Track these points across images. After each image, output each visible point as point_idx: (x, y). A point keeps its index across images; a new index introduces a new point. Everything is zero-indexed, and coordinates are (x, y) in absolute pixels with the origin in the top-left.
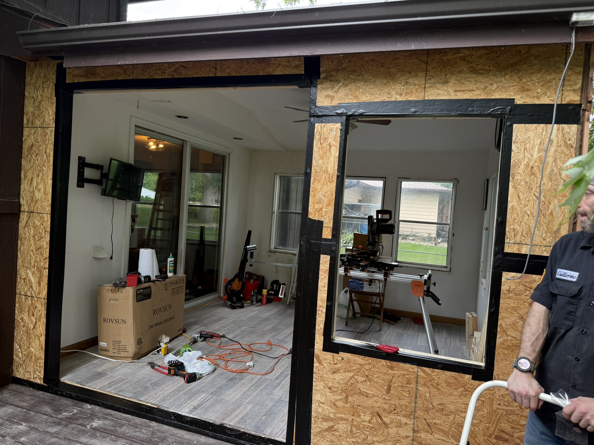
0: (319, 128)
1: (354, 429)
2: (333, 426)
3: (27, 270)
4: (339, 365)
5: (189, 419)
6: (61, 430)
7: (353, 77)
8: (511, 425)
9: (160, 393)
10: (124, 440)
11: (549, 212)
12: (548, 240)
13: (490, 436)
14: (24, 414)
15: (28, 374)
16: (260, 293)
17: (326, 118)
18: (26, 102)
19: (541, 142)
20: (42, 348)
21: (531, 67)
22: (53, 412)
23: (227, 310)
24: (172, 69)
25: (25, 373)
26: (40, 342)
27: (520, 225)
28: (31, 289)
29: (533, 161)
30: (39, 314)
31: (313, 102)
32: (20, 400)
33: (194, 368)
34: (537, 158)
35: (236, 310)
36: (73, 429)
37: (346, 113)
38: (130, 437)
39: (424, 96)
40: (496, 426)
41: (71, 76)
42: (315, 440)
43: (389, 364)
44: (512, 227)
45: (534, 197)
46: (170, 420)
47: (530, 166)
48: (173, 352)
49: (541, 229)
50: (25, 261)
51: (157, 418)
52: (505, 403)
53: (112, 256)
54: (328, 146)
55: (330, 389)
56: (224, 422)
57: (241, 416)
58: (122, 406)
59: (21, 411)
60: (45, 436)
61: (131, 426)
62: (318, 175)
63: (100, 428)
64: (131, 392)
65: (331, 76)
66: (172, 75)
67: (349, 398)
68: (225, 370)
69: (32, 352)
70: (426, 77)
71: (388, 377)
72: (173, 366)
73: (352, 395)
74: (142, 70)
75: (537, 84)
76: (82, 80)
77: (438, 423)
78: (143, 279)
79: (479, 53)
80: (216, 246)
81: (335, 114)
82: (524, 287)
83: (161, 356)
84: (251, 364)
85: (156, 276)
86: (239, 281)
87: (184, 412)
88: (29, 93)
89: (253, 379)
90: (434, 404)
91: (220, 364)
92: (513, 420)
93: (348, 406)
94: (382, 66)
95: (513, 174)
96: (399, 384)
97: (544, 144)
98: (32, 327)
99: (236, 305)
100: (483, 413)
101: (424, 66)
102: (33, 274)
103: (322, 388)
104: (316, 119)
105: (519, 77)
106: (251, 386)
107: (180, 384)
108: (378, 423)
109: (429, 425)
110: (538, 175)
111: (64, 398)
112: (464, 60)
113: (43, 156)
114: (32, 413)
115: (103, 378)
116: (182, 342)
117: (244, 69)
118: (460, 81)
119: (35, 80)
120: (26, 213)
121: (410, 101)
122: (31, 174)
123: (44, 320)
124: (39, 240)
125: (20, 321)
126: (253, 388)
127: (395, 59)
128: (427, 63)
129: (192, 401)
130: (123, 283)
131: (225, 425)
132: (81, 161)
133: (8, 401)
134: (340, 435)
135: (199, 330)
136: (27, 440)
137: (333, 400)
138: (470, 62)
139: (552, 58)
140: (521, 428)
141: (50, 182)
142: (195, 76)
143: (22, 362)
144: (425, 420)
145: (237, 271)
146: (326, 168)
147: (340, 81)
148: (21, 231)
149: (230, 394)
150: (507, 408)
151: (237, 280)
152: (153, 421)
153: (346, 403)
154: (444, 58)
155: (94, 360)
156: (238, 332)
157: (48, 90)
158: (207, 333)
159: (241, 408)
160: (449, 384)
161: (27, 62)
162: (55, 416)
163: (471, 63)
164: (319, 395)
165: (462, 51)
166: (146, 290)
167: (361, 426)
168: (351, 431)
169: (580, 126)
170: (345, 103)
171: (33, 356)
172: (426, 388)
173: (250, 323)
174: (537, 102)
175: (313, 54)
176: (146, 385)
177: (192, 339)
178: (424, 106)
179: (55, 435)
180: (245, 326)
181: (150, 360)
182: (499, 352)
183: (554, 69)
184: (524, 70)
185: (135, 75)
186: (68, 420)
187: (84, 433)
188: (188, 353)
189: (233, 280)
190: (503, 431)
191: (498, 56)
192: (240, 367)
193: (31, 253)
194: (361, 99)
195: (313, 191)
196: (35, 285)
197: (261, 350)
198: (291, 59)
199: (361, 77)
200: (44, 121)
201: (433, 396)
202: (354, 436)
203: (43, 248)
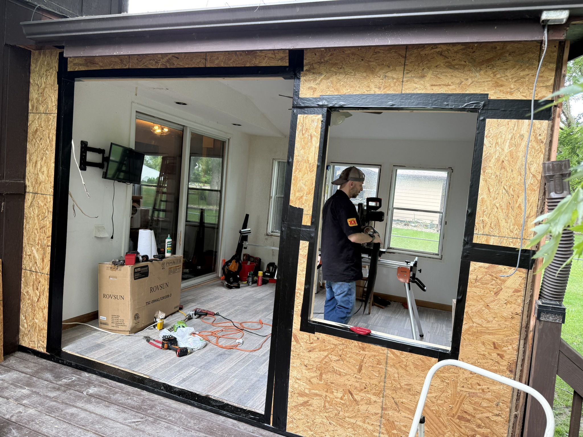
0: (302, 119)
1: (327, 404)
2: (307, 402)
3: (31, 247)
4: (315, 345)
5: (177, 390)
6: (59, 395)
7: (335, 70)
8: (474, 406)
9: (152, 365)
10: (116, 406)
11: (517, 206)
12: (515, 232)
13: (453, 416)
14: (27, 379)
15: (33, 343)
16: (256, 274)
17: (309, 109)
18: (31, 89)
19: (512, 136)
20: (45, 319)
21: (505, 63)
22: (54, 378)
23: (224, 290)
24: (165, 59)
25: (30, 342)
26: (43, 314)
27: (489, 217)
28: (35, 265)
29: (504, 155)
30: (43, 288)
31: (296, 93)
32: (24, 367)
33: (186, 343)
34: (508, 152)
35: (232, 289)
36: (71, 394)
37: (327, 105)
38: (122, 404)
39: (402, 90)
40: (459, 407)
41: (72, 64)
42: (291, 414)
43: (361, 345)
44: (481, 219)
45: (504, 191)
46: (160, 389)
47: (501, 160)
48: (168, 328)
49: (509, 221)
50: (30, 239)
51: (148, 388)
52: (469, 386)
53: (113, 236)
54: (310, 137)
55: (306, 366)
56: (209, 394)
57: (226, 389)
58: (117, 375)
59: (25, 377)
60: (45, 400)
61: (124, 394)
62: (300, 164)
63: (95, 395)
64: (126, 363)
65: (313, 68)
66: (165, 65)
67: (324, 376)
68: (216, 346)
69: (36, 324)
70: (404, 71)
71: (360, 357)
72: (167, 341)
73: (326, 373)
74: (137, 60)
75: (510, 80)
76: (82, 68)
77: (405, 402)
78: (141, 258)
79: (456, 48)
80: (215, 228)
81: (317, 106)
82: (491, 277)
83: (156, 331)
84: (241, 341)
85: (154, 256)
86: (236, 262)
87: (173, 383)
88: (34, 80)
89: (241, 355)
90: (402, 384)
91: (211, 340)
92: (476, 402)
93: (322, 383)
94: (362, 60)
95: (485, 168)
96: (369, 364)
97: (515, 139)
98: (37, 300)
99: (232, 285)
100: (448, 394)
101: (402, 60)
102: (37, 251)
103: (298, 365)
104: (299, 110)
105: (494, 73)
106: (239, 362)
107: (172, 358)
108: (349, 400)
109: (396, 404)
110: (508, 169)
111: (65, 366)
112: (441, 55)
113: (47, 140)
114: (35, 379)
115: (101, 350)
116: (178, 318)
117: (232, 61)
118: (436, 76)
119: (39, 68)
120: (31, 194)
121: (388, 94)
122: (36, 157)
123: (47, 294)
124: (43, 219)
125: (26, 294)
126: (240, 363)
127: (375, 53)
128: (405, 57)
129: (182, 374)
130: (122, 262)
131: (210, 397)
132: (83, 145)
133: (14, 367)
134: (314, 410)
135: (195, 308)
136: (29, 403)
137: (308, 377)
138: (446, 57)
139: (526, 54)
140: (483, 410)
141: (53, 165)
142: (187, 66)
143: (27, 332)
144: (393, 398)
145: (234, 253)
146: (308, 157)
147: (322, 74)
148: (26, 211)
149: (218, 368)
150: (470, 391)
151: (234, 261)
152: (144, 390)
153: (321, 380)
154: (422, 53)
155: (94, 332)
156: (232, 310)
157: (51, 78)
158: (201, 311)
159: (227, 381)
160: (416, 366)
161: (31, 50)
162: (55, 382)
163: (448, 58)
164: (296, 371)
165: (439, 47)
166: (143, 269)
167: (334, 402)
168: (324, 407)
169: (550, 122)
170: (327, 96)
171: (38, 327)
172: (395, 369)
173: (244, 302)
174: (510, 97)
175: (295, 48)
176: (140, 358)
177: (187, 315)
178: (402, 99)
179: (55, 399)
180: (239, 306)
181: (146, 335)
182: (464, 337)
183: (527, 65)
184: (498, 66)
185: (131, 64)
186: (66, 386)
187: (80, 398)
188: (182, 328)
189: (230, 261)
190: (466, 412)
191: (474, 52)
192: (230, 343)
193: (36, 232)
194: (342, 92)
195: (294, 180)
196: (39, 261)
197: (252, 328)
198: (276, 52)
199: (342, 70)
200: (47, 107)
201: (401, 377)
202: (327, 411)
203: (46, 227)
